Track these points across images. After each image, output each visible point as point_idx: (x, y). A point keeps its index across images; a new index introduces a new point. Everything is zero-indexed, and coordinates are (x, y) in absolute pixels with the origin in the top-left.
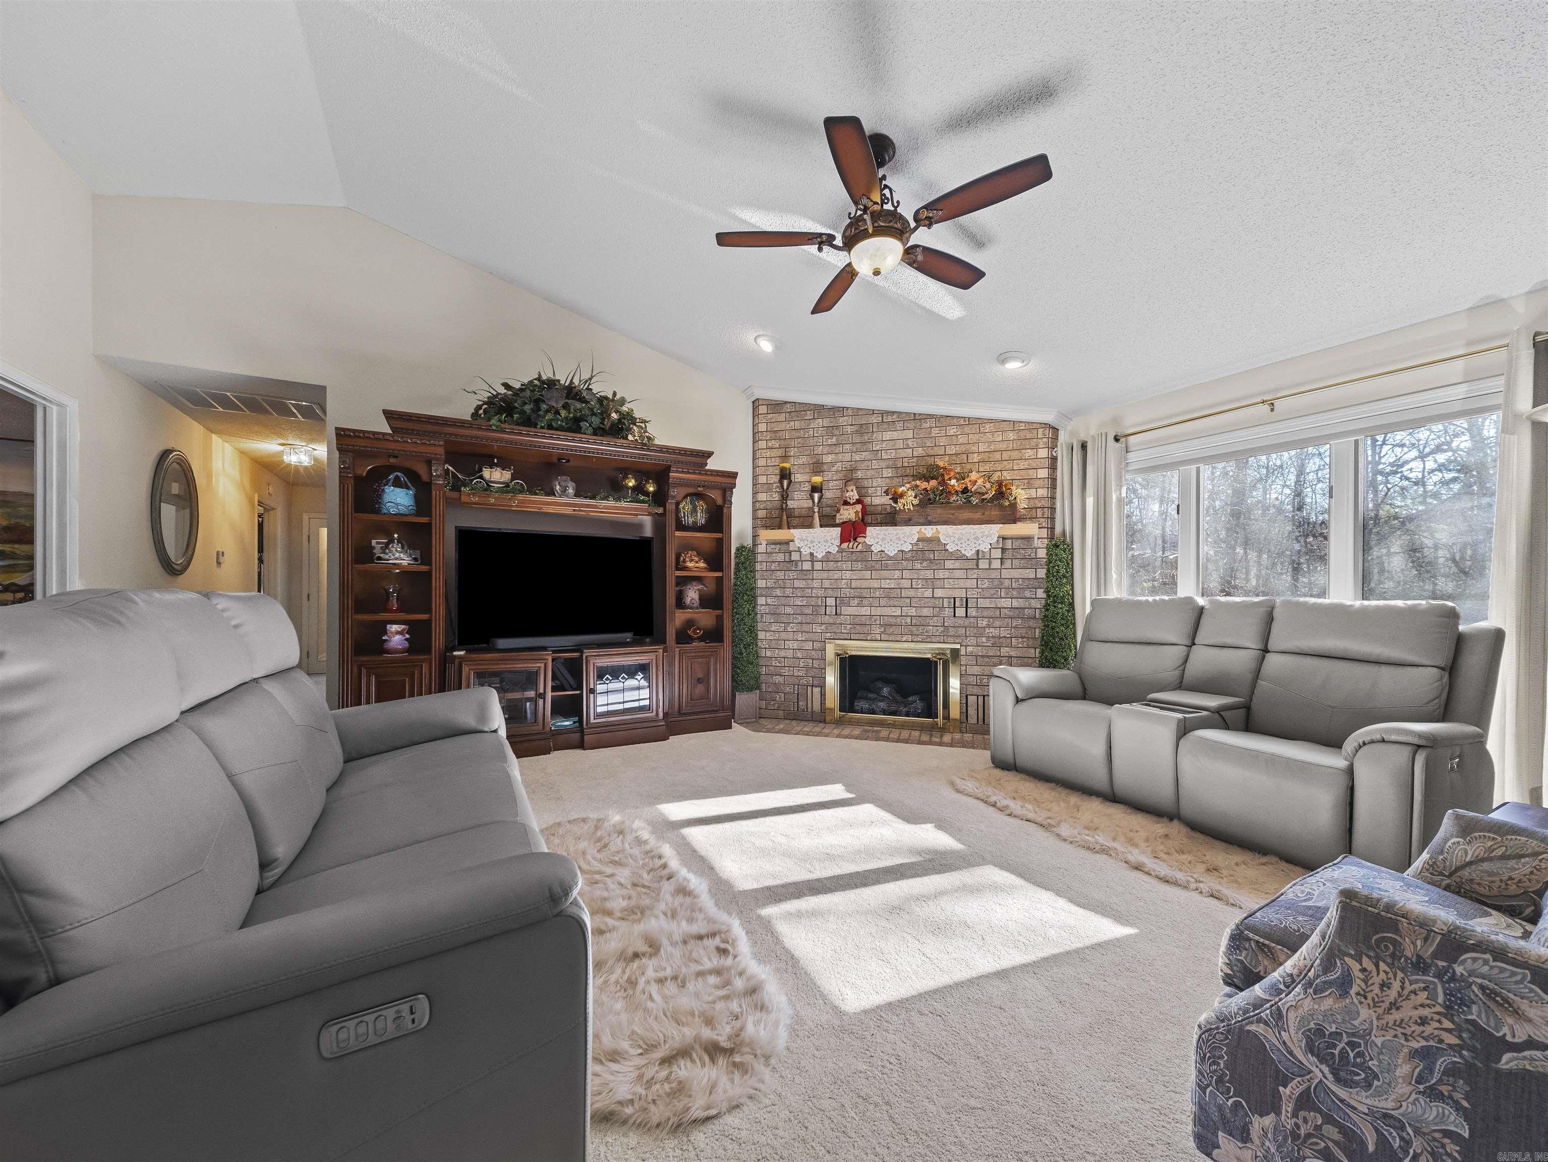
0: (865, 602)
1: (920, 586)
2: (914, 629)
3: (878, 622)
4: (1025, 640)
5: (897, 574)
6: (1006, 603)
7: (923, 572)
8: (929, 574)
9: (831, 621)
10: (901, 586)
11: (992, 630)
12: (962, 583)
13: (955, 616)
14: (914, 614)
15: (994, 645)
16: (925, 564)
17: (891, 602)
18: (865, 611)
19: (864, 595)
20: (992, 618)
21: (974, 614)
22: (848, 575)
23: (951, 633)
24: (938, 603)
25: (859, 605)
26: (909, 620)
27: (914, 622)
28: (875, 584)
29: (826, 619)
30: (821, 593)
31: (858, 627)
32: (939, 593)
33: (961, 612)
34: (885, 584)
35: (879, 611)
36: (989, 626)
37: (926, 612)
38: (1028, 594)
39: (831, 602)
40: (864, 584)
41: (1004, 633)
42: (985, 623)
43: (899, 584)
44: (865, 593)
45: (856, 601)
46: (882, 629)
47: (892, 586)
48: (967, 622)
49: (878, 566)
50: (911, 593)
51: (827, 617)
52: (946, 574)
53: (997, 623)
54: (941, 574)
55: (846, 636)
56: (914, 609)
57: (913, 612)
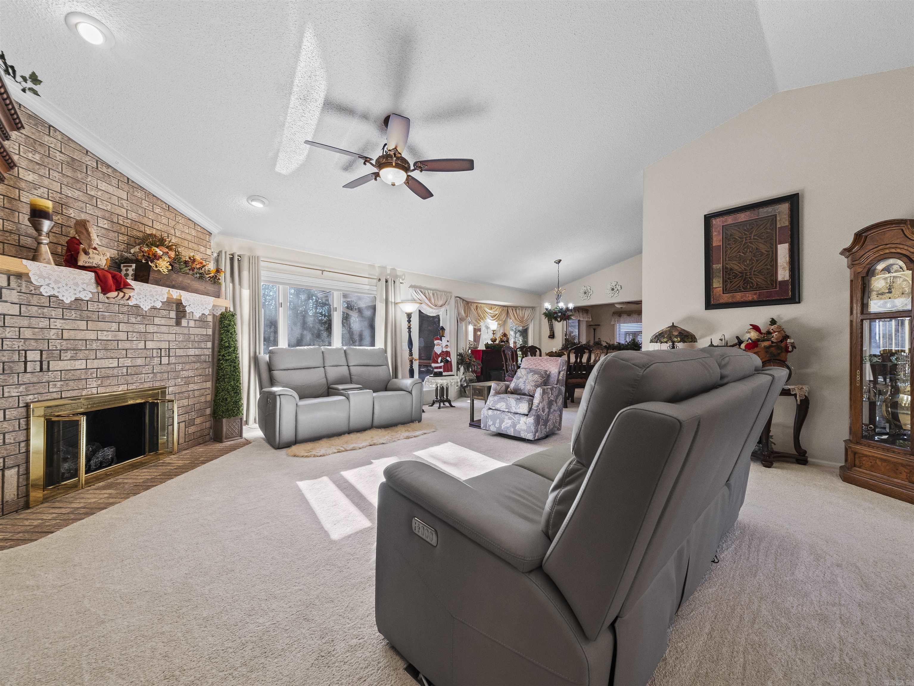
0: (81, 355)
1: (135, 339)
2: (129, 378)
3: (95, 375)
4: (201, 377)
5: (114, 326)
6: (192, 352)
7: (137, 326)
8: (142, 328)
9: (35, 380)
10: (118, 338)
11: (184, 372)
12: (166, 337)
13: (161, 364)
14: (130, 365)
15: (186, 384)
16: (139, 318)
17: (109, 354)
18: (80, 364)
19: (80, 347)
20: (184, 363)
21: (174, 361)
22: (59, 324)
23: (159, 378)
24: (149, 353)
25: (72, 359)
26: (125, 370)
27: (129, 371)
28: (92, 335)
29: (26, 378)
30: (17, 345)
31: (71, 383)
32: (150, 345)
33: (165, 360)
34: (102, 336)
35: (96, 364)
36: (182, 370)
37: (139, 362)
38: (203, 345)
39: (34, 356)
40: (80, 335)
41: (191, 373)
42: (180, 367)
43: (116, 336)
44: (81, 345)
45: (69, 354)
46: (99, 382)
47: (110, 338)
48: (169, 368)
49: (95, 317)
50: (127, 345)
51: (28, 375)
52: (155, 329)
53: (187, 367)
54: (151, 329)
55: (55, 396)
56: (130, 359)
57: (128, 362)
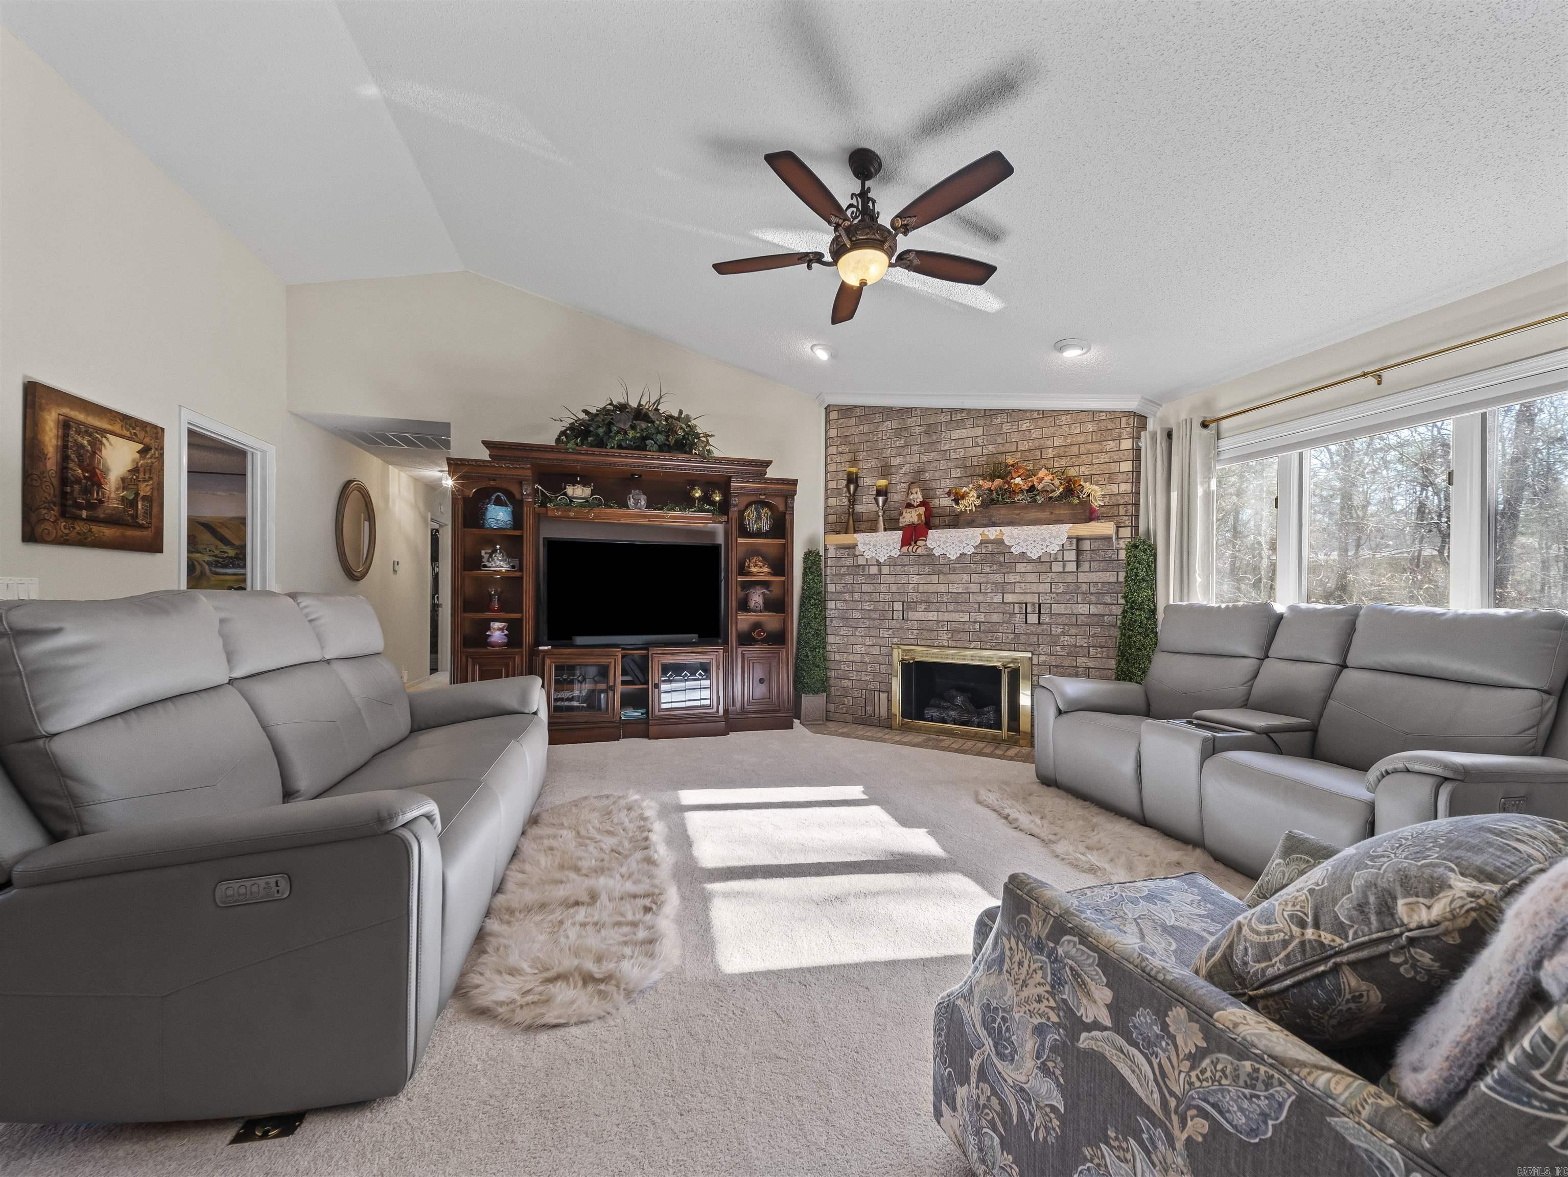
0: (933, 607)
1: (989, 591)
2: (982, 635)
3: (945, 628)
4: (1104, 649)
5: (966, 578)
6: (1083, 609)
7: (992, 576)
8: (999, 578)
9: (898, 626)
10: (969, 590)
11: (1067, 638)
12: (1034, 588)
13: (1026, 622)
14: (983, 620)
15: (1069, 655)
16: (994, 567)
17: (959, 607)
18: (933, 616)
19: (932, 599)
20: (1068, 625)
21: (1047, 620)
22: (915, 579)
23: (1023, 641)
24: (1009, 608)
25: (926, 610)
26: (977, 626)
27: (982, 628)
28: (942, 588)
29: (894, 624)
30: (888, 597)
31: (925, 633)
32: (1009, 598)
33: (1032, 618)
34: (953, 588)
35: (947, 617)
36: (1064, 634)
37: (995, 618)
38: (1108, 599)
39: (898, 606)
40: (931, 588)
41: (1081, 641)
42: (1059, 630)
43: (967, 588)
44: (933, 598)
45: (923, 606)
46: (950, 635)
47: (960, 591)
48: (1040, 629)
49: (945, 570)
50: (980, 598)
51: (894, 622)
52: (1018, 578)
53: (1073, 631)
54: (1011, 578)
55: (912, 642)
56: (983, 615)
57: (981, 618)
